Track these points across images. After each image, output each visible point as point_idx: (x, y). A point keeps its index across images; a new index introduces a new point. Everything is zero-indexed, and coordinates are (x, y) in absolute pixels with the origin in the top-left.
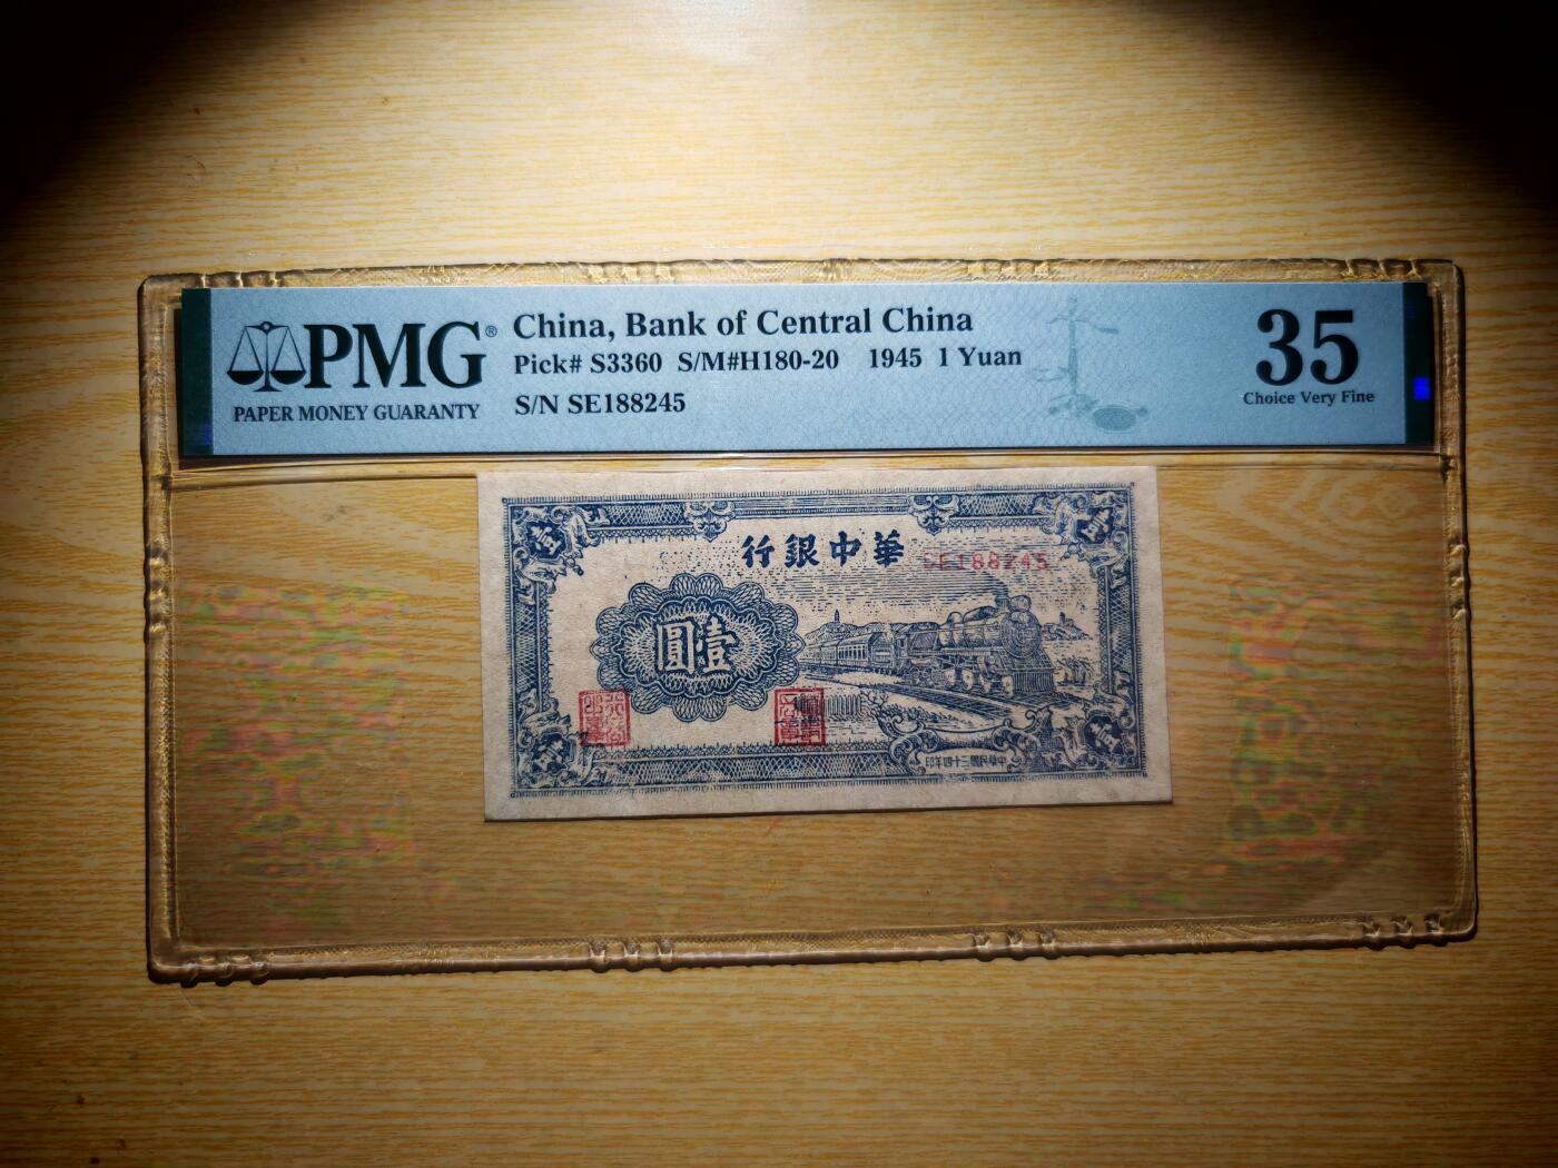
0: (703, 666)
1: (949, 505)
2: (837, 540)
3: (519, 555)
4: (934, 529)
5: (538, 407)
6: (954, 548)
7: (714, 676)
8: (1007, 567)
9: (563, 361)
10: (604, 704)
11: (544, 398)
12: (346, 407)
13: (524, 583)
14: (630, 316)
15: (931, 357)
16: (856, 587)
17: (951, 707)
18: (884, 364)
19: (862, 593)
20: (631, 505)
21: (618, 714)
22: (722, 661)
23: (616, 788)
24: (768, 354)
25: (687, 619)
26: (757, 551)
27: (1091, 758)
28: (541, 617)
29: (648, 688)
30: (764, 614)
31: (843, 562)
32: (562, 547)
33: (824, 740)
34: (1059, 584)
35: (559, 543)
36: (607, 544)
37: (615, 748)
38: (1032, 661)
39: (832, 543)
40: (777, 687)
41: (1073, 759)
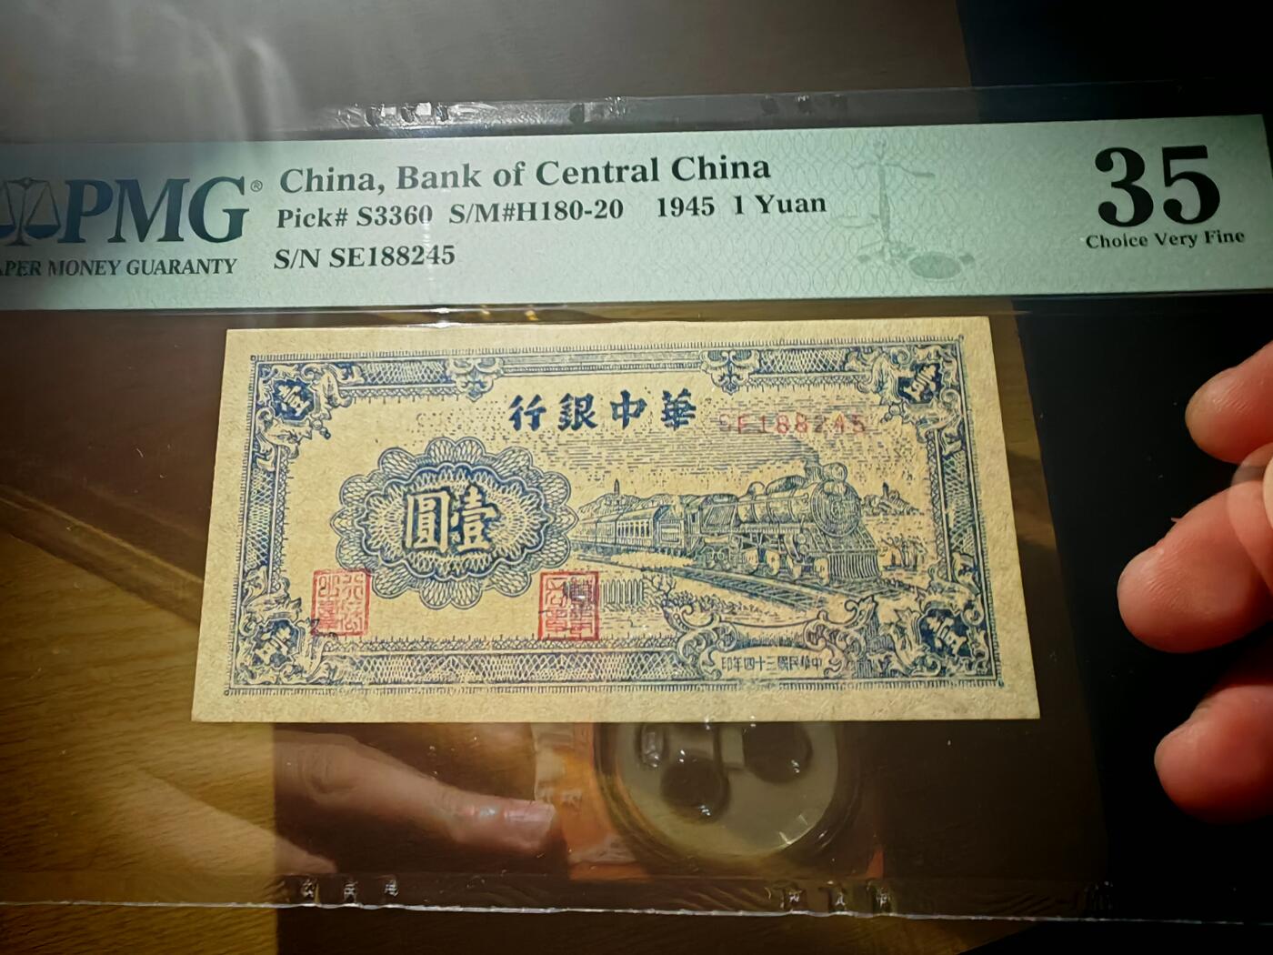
0: (457, 544)
1: (747, 362)
2: (619, 400)
3: (262, 417)
4: (732, 388)
5: (298, 262)
6: (755, 408)
7: (469, 556)
8: (818, 430)
9: (329, 215)
10: (341, 586)
11: (306, 252)
12: (98, 262)
13: (265, 446)
14: (402, 170)
15: (725, 206)
16: (639, 453)
17: (752, 595)
18: (673, 213)
19: (645, 459)
20: (389, 362)
21: (357, 598)
22: (480, 538)
23: (347, 687)
24: (546, 205)
25: (443, 489)
26: (527, 413)
27: (929, 661)
28: (280, 485)
29: (393, 568)
30: (530, 484)
31: (625, 424)
32: (311, 408)
33: (597, 634)
34: (880, 450)
35: (307, 403)
36: (360, 404)
37: (350, 639)
38: (851, 541)
39: (612, 404)
40: (544, 570)
41: (907, 662)
